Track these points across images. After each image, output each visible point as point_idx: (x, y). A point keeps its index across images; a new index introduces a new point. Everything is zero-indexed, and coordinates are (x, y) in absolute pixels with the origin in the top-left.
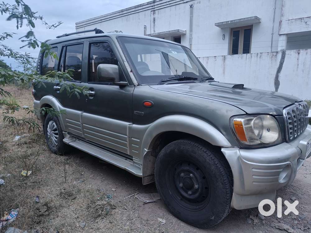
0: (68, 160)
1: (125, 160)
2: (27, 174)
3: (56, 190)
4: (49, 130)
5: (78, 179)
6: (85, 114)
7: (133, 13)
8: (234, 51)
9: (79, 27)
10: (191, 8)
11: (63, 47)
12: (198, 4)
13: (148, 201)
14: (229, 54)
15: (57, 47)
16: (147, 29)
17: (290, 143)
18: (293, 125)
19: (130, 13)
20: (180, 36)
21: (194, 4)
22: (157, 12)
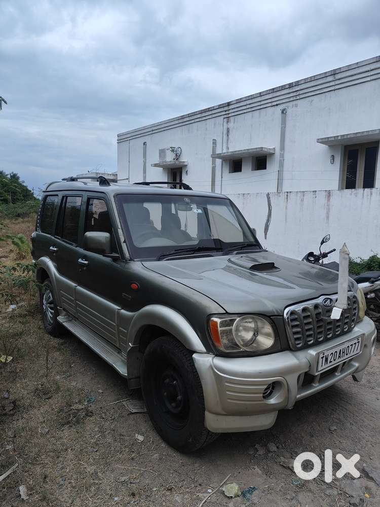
0: (62, 345)
1: (117, 354)
2: (6, 360)
3: (32, 384)
4: (44, 302)
5: (64, 372)
6: (79, 288)
7: (198, 120)
8: (349, 183)
9: (121, 141)
10: (283, 115)
11: (63, 197)
12: (294, 108)
13: (134, 411)
14: (341, 188)
15: (57, 195)
16: (218, 145)
17: (295, 353)
18: (302, 329)
19: (193, 121)
20: (266, 156)
21: (288, 108)
22: (232, 119)
